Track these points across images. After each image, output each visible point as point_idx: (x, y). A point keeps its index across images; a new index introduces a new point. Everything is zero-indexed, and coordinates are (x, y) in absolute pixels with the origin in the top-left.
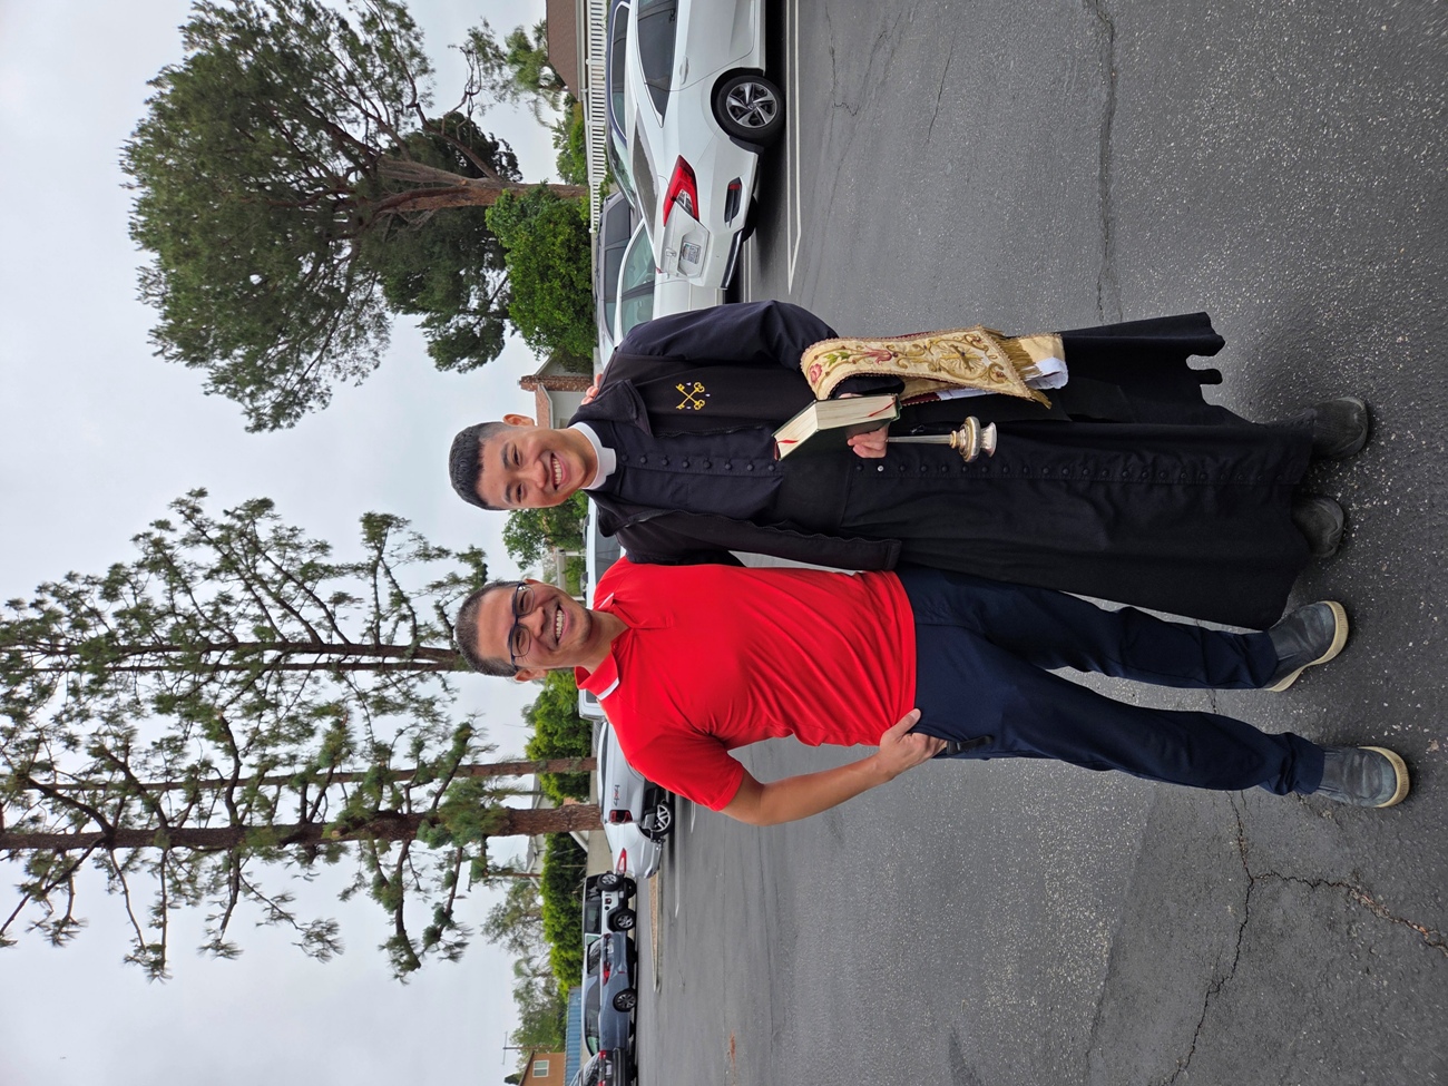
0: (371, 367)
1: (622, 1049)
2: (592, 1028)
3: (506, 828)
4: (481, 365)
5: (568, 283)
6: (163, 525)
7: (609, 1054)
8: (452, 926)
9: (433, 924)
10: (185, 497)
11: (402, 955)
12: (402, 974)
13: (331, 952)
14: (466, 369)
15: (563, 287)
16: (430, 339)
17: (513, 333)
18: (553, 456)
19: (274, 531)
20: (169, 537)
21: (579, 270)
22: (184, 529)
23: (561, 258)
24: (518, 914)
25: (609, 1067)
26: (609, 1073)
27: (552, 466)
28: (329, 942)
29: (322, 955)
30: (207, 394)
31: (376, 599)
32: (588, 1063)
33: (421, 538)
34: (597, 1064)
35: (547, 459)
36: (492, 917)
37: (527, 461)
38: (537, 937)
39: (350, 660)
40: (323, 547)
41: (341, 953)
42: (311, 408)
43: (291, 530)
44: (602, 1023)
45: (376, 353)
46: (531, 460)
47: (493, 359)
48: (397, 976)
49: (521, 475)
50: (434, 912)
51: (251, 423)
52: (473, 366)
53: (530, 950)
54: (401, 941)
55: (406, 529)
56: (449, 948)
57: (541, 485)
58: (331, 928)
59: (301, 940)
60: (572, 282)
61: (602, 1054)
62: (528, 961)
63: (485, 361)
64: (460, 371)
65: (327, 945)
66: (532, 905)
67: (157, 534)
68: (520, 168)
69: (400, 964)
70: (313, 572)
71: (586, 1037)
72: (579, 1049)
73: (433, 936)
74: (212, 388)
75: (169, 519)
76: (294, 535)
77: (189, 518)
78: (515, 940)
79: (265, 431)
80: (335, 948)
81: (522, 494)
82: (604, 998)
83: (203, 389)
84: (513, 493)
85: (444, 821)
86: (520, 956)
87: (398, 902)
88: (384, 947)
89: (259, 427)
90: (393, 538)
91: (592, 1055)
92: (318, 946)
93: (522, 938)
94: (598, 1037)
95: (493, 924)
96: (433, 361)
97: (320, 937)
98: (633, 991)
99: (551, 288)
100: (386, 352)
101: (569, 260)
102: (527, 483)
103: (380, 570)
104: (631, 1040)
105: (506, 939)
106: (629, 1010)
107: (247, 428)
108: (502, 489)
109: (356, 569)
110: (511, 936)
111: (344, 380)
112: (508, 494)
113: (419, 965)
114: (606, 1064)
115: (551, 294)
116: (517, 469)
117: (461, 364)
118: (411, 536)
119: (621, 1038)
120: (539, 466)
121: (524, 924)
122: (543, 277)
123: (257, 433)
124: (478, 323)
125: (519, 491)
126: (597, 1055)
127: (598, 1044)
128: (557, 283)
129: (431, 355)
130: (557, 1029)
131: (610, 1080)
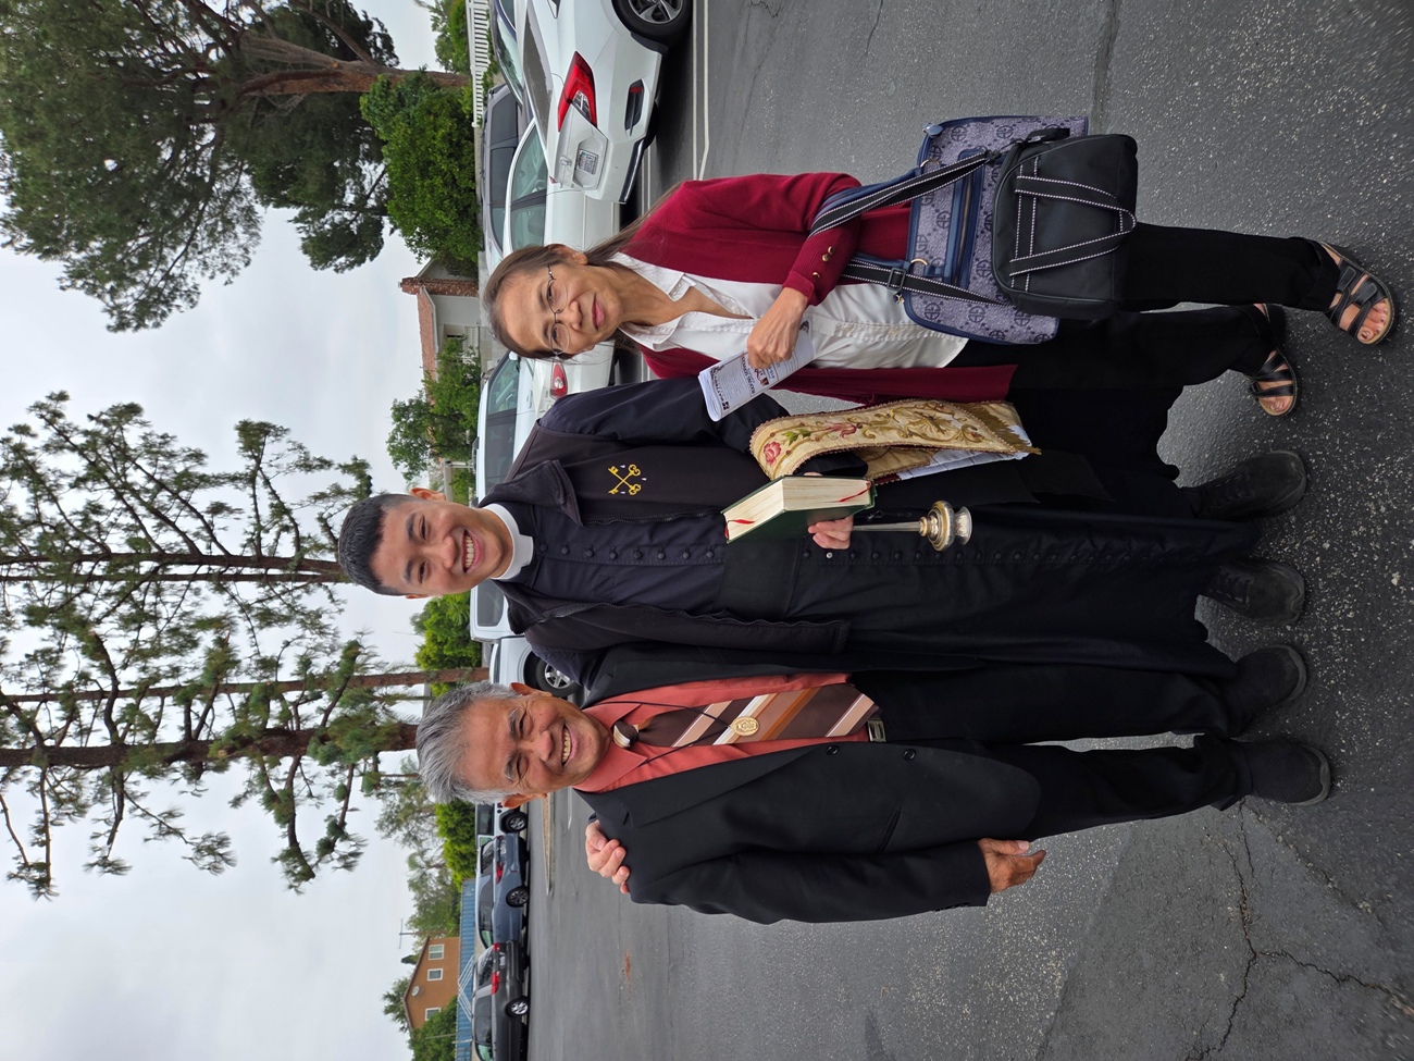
0: (241, 265)
1: (515, 941)
2: (486, 923)
3: (397, 743)
4: (359, 265)
5: (451, 181)
6: (23, 430)
7: (502, 947)
8: (346, 837)
9: (326, 835)
10: (45, 401)
11: (296, 867)
12: (296, 884)
13: (224, 865)
14: (343, 269)
15: (445, 184)
16: (304, 235)
17: (392, 231)
18: (466, 534)
19: (144, 438)
20: (30, 443)
21: (461, 167)
22: (46, 435)
23: (442, 154)
24: (411, 811)
25: (503, 959)
26: (502, 964)
27: (465, 543)
28: (221, 855)
29: (214, 868)
30: (63, 288)
31: (256, 510)
32: (482, 955)
33: (301, 447)
34: (491, 955)
35: (460, 537)
36: (386, 814)
37: (435, 536)
38: (430, 831)
39: (232, 571)
40: (198, 456)
41: (233, 865)
42: (178, 306)
43: (162, 437)
44: (496, 919)
45: (246, 250)
46: (441, 534)
47: (372, 259)
48: (291, 887)
49: (427, 550)
50: (326, 824)
51: (113, 322)
52: (351, 266)
53: (424, 844)
54: (294, 853)
55: (286, 438)
56: (343, 858)
57: (448, 563)
58: (222, 842)
59: (191, 854)
60: (455, 180)
61: (496, 947)
62: (422, 854)
63: (364, 261)
64: (337, 270)
65: (219, 858)
66: (425, 802)
67: (17, 439)
68: (396, 51)
69: (294, 875)
70: (188, 481)
71: (481, 931)
72: (473, 940)
73: (326, 847)
74: (68, 283)
75: (29, 424)
76: (166, 443)
77: (50, 423)
78: (409, 834)
79: (129, 331)
80: (227, 861)
81: (425, 573)
82: (497, 894)
83: (58, 284)
84: (415, 571)
85: (334, 738)
86: (412, 850)
87: (291, 816)
88: (276, 860)
89: (122, 326)
90: (271, 448)
91: (487, 947)
92: (209, 859)
93: (416, 832)
94: (491, 931)
95: (387, 820)
96: (307, 259)
97: (211, 851)
98: (526, 888)
99: (432, 186)
100: (257, 249)
101: (450, 155)
102: (432, 561)
103: (259, 481)
104: (523, 931)
105: (400, 834)
106: (522, 905)
107: (109, 327)
108: (402, 564)
109: (233, 479)
110: (405, 831)
111: (212, 277)
112: (409, 570)
113: (313, 876)
114: (500, 956)
115: (432, 192)
116: (423, 544)
117: (337, 262)
118: (290, 446)
119: (514, 930)
120: (449, 541)
121: (417, 820)
122: (424, 174)
123: (120, 333)
124: (355, 220)
125: (422, 570)
126: (491, 947)
127: (492, 937)
128: (438, 181)
129: (305, 253)
130: (452, 915)
131: (503, 971)
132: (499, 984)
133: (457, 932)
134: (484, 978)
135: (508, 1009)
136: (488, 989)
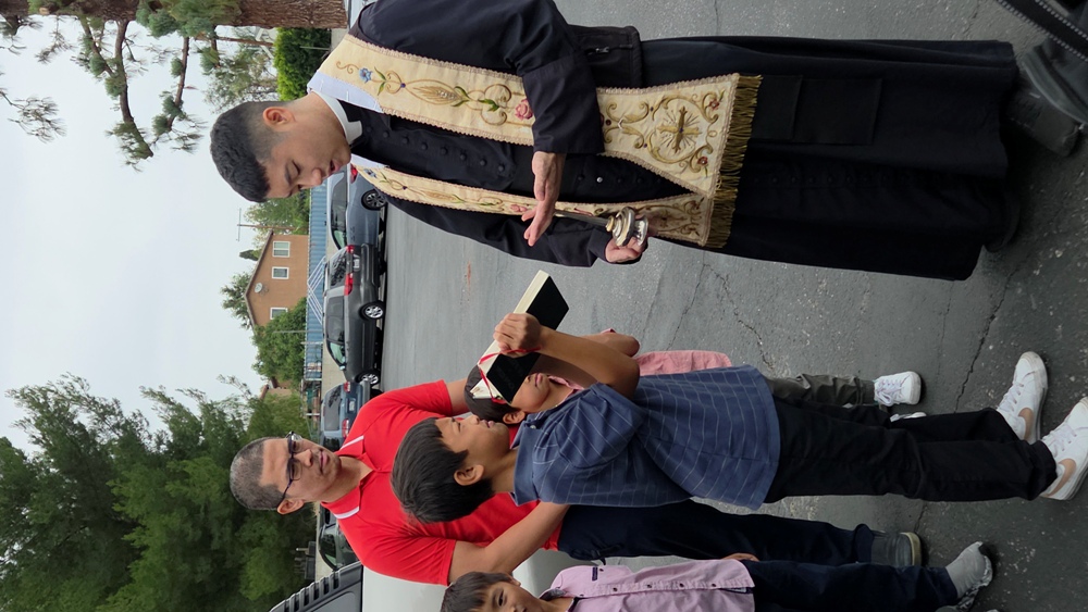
1: (370, 246)
2: (339, 223)
3: (237, 17)
7: (357, 249)
8: (184, 117)
11: (132, 143)
12: (134, 161)
25: (357, 261)
26: (357, 266)
28: (49, 122)
29: (41, 134)
32: (333, 254)
34: (344, 257)
44: (350, 220)
48: (129, 163)
50: (162, 100)
54: (129, 127)
59: (18, 116)
61: (350, 249)
69: (131, 151)
71: (333, 230)
73: (164, 125)
85: (167, 5)
87: (123, 89)
88: (112, 133)
91: (339, 248)
92: (37, 125)
94: (345, 231)
97: (39, 116)
104: (380, 236)
106: (379, 209)
113: (151, 154)
114: (354, 258)
119: (370, 235)
126: (344, 249)
127: (345, 238)
130: (299, 210)
131: (358, 274)
132: (352, 286)
133: (305, 230)
134: (336, 279)
135: (362, 312)
136: (340, 290)
